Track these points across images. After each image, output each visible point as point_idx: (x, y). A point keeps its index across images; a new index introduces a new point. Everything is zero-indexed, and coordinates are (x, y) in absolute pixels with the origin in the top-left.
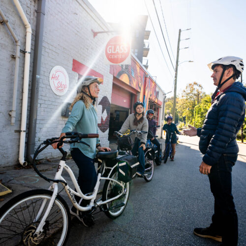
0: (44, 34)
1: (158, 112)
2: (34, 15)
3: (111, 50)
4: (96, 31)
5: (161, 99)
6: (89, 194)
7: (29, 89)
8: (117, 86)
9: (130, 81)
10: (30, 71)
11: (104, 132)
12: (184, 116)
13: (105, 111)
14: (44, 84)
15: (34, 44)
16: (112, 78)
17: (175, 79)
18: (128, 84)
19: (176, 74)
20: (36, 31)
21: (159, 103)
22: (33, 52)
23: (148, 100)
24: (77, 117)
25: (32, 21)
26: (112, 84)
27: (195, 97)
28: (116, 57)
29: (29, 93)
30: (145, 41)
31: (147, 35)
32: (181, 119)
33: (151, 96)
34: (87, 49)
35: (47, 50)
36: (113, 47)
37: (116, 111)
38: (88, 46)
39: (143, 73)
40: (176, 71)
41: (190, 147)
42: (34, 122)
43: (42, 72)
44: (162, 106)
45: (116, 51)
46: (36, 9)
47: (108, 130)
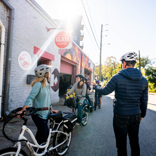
0: (14, 31)
1: (90, 75)
2: (7, 20)
3: (58, 40)
4: (49, 28)
5: (92, 67)
6: (44, 143)
7: (4, 68)
8: (64, 61)
9: (72, 58)
10: (4, 56)
11: (55, 91)
12: (106, 77)
13: (56, 78)
14: (14, 64)
15: (7, 38)
16: (60, 57)
17: (100, 55)
18: (71, 59)
19: (101, 52)
20: (8, 30)
21: (91, 70)
22: (6, 43)
23: (84, 69)
24: (36, 93)
25: (5, 24)
26: (60, 60)
27: (112, 65)
28: (61, 44)
29: (3, 71)
30: (81, 31)
31: (82, 27)
32: (105, 78)
33: (85, 66)
34: (44, 39)
35: (16, 42)
36: (60, 38)
37: (64, 75)
38: (43, 37)
39: (80, 52)
40: (101, 50)
41: (110, 97)
42: (7, 89)
43: (13, 56)
44: (93, 72)
45: (62, 40)
46: (8, 16)
47: (58, 90)
